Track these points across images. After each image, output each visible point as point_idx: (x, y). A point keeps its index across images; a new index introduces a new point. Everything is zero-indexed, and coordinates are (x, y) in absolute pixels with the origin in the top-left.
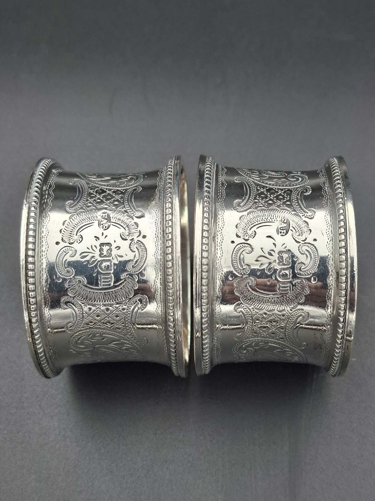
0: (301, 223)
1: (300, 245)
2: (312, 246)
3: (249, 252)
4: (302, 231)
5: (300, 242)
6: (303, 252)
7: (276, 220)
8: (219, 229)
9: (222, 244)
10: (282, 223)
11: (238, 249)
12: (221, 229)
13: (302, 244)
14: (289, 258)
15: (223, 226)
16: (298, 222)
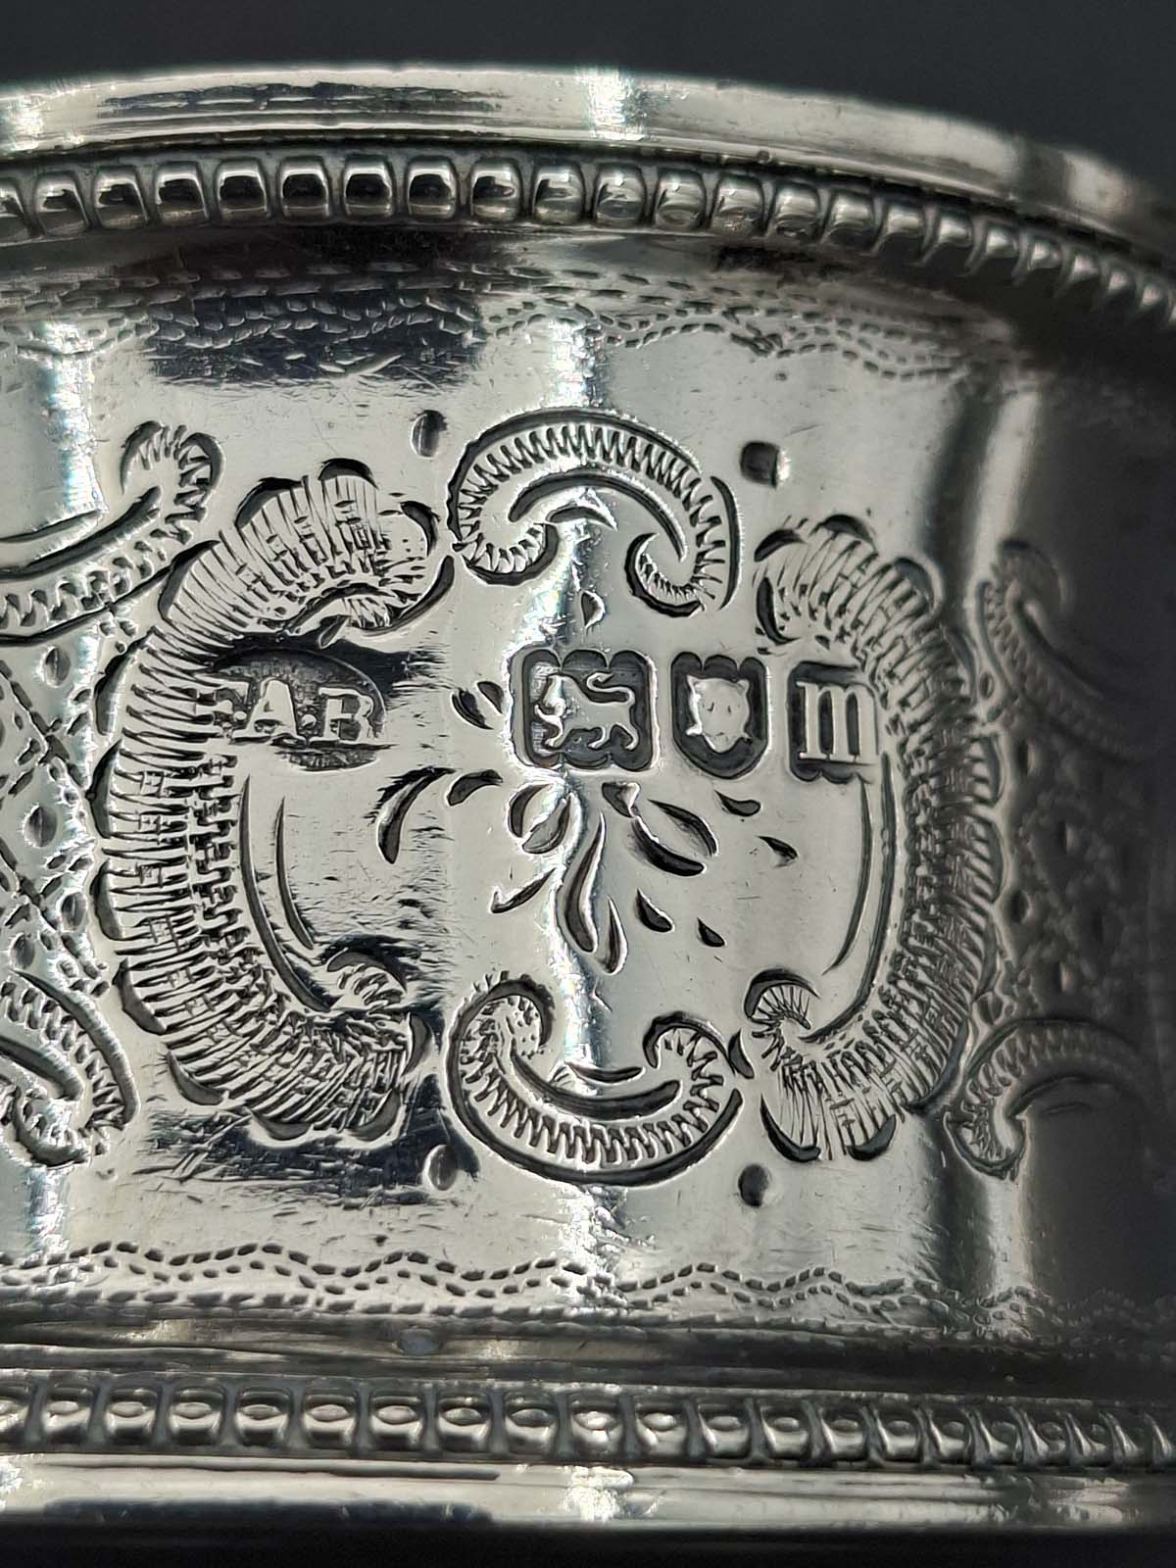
0: (254, 552)
1: (472, 564)
2: (482, 460)
3: (537, 1022)
4: (341, 547)
5: (448, 564)
6: (538, 542)
7: (226, 772)
8: (312, 1296)
9: (461, 1270)
10: (258, 713)
11: (507, 1118)
12: (313, 1276)
13: (458, 547)
14: (580, 668)
15: (282, 1260)
16: (247, 577)
